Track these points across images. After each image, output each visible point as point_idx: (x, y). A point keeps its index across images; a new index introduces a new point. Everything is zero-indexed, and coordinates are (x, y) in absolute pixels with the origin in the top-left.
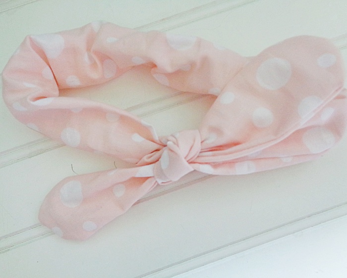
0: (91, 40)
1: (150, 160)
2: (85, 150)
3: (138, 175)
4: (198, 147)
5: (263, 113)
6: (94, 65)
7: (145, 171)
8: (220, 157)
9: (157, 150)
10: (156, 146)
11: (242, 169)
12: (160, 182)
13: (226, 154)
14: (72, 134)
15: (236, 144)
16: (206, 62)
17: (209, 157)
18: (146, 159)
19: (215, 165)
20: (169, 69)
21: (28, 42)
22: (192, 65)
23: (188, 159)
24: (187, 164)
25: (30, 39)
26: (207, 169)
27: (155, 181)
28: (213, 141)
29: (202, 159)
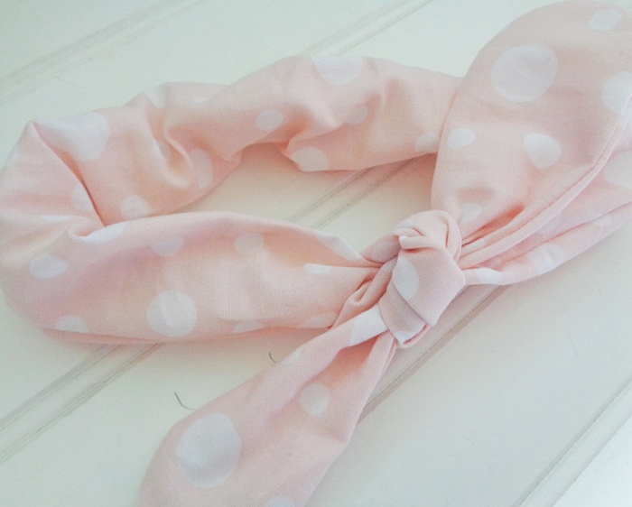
0: (156, 124)
1: (363, 301)
3: (355, 340)
4: (456, 239)
7: (367, 324)
8: (505, 241)
9: (368, 280)
10: (361, 273)
11: (543, 261)
12: (402, 340)
13: (512, 232)
15: (513, 213)
17: (481, 250)
18: (352, 302)
21: (34, 134)
25: (36, 126)
26: (488, 276)
27: (392, 340)
28: (477, 214)
29: (470, 257)
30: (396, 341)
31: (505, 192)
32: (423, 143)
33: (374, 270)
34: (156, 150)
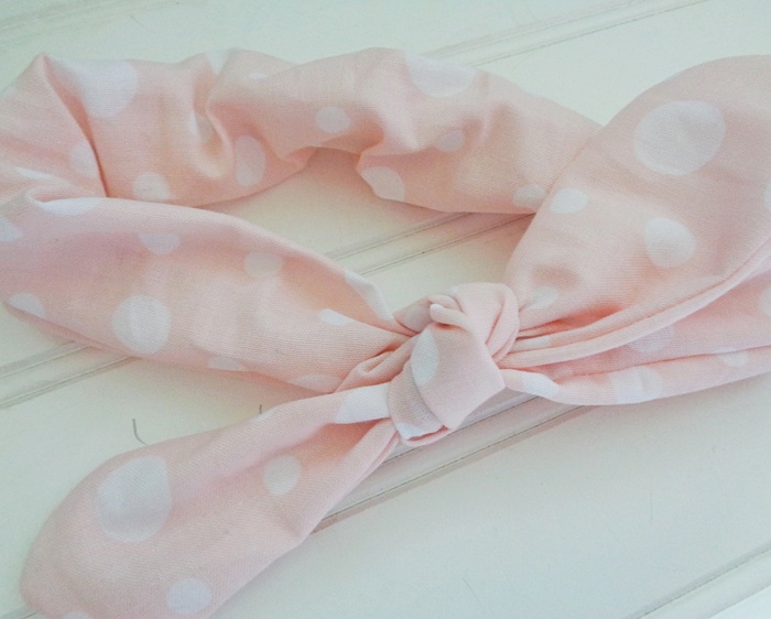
1: (374, 373)
3: (344, 417)
4: (511, 325)
5: (667, 230)
6: (212, 144)
7: (364, 402)
9: (390, 348)
10: (387, 337)
12: (406, 434)
13: (590, 337)
16: (504, 120)
17: (543, 349)
18: (361, 370)
25: (47, 60)
26: (540, 385)
27: (392, 432)
28: (551, 302)
29: (525, 355)
30: (397, 435)
31: (593, 284)
32: (523, 197)
33: (401, 338)
34: (191, 125)
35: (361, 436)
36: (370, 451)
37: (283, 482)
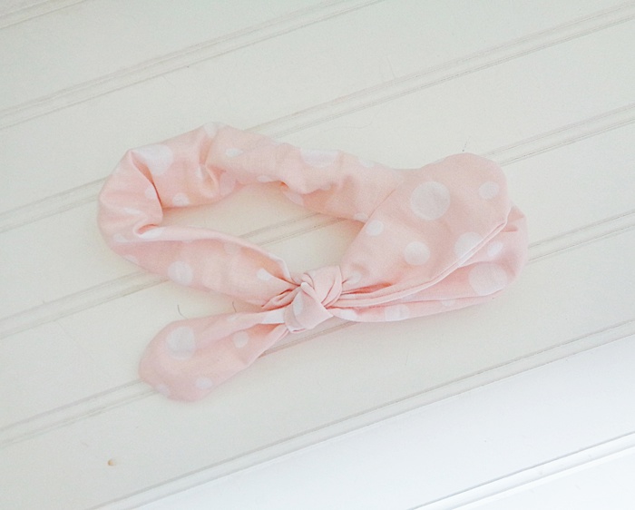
0: (205, 152)
1: (279, 303)
2: (199, 288)
3: (265, 322)
4: (338, 289)
5: (417, 248)
6: (208, 180)
8: (365, 300)
9: (289, 290)
10: (288, 286)
11: (393, 315)
12: (291, 330)
13: (372, 298)
14: (182, 270)
15: (387, 285)
16: (349, 183)
17: (353, 300)
18: (274, 302)
19: (360, 311)
20: (304, 190)
21: (130, 158)
22: (333, 185)
23: (326, 303)
24: (324, 309)
25: (133, 153)
26: (349, 315)
27: (285, 329)
28: (357, 281)
29: (344, 302)
30: (288, 329)
33: (293, 286)
35: (273, 329)
36: (276, 336)
37: (241, 343)
